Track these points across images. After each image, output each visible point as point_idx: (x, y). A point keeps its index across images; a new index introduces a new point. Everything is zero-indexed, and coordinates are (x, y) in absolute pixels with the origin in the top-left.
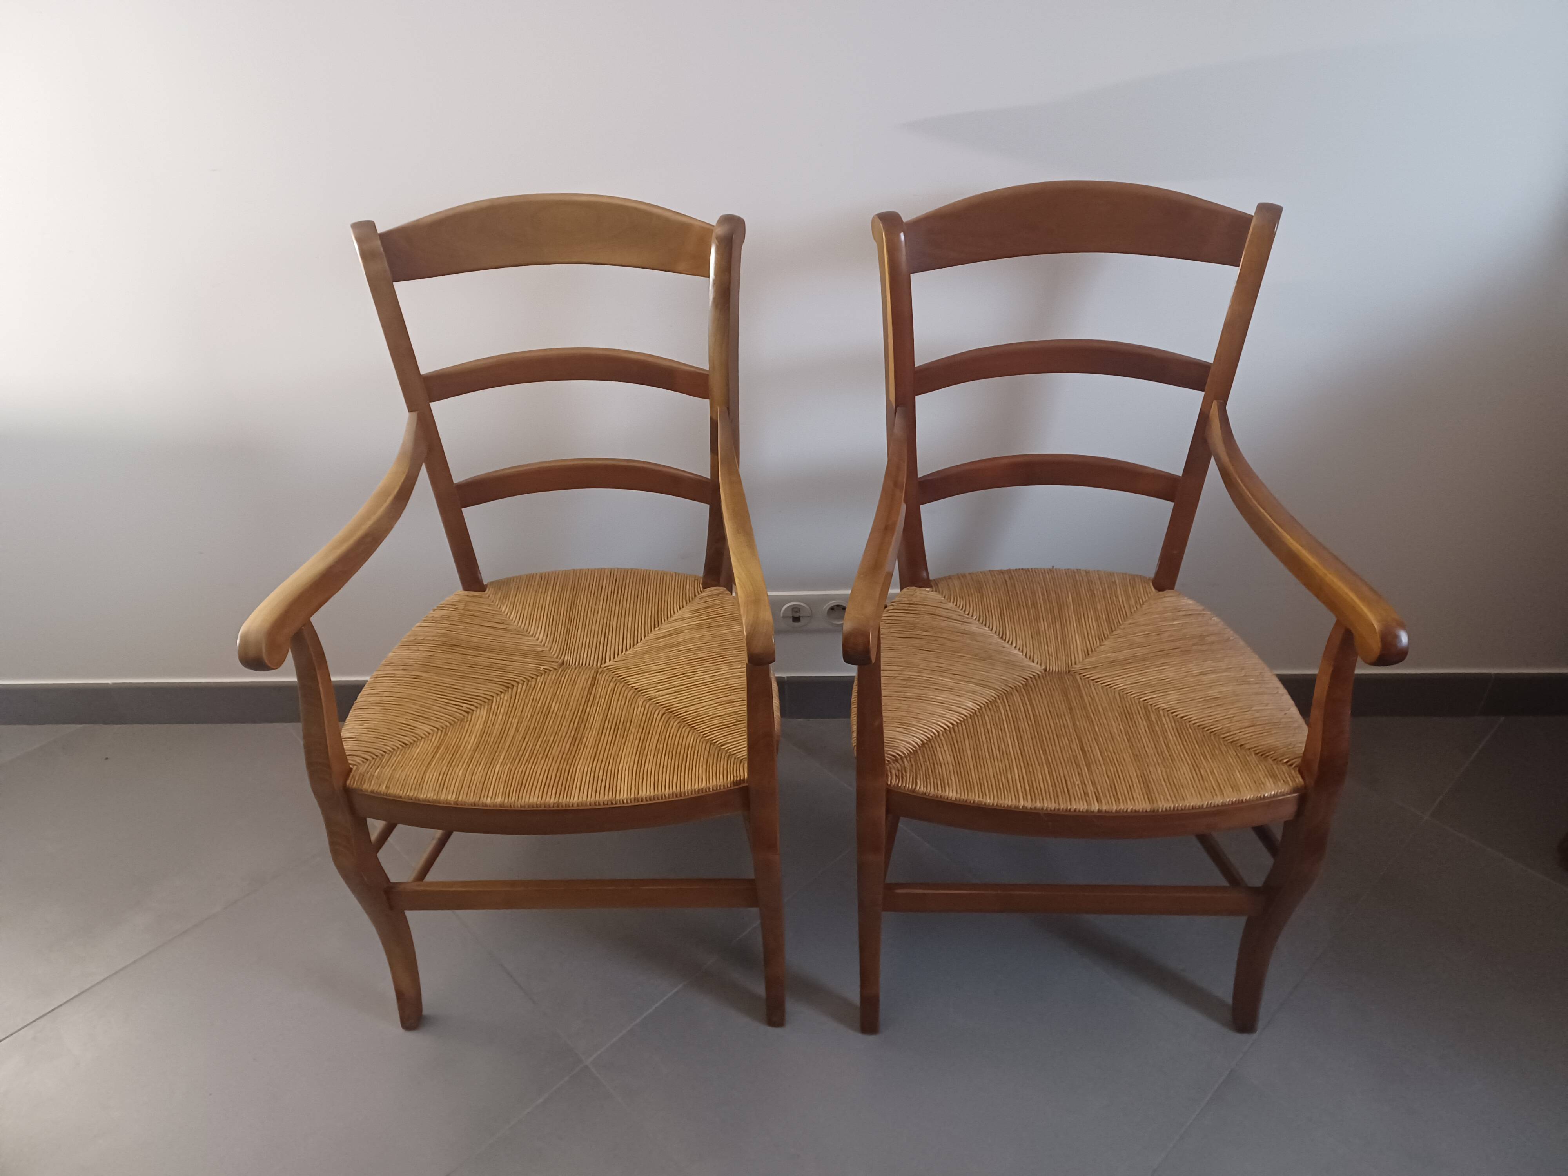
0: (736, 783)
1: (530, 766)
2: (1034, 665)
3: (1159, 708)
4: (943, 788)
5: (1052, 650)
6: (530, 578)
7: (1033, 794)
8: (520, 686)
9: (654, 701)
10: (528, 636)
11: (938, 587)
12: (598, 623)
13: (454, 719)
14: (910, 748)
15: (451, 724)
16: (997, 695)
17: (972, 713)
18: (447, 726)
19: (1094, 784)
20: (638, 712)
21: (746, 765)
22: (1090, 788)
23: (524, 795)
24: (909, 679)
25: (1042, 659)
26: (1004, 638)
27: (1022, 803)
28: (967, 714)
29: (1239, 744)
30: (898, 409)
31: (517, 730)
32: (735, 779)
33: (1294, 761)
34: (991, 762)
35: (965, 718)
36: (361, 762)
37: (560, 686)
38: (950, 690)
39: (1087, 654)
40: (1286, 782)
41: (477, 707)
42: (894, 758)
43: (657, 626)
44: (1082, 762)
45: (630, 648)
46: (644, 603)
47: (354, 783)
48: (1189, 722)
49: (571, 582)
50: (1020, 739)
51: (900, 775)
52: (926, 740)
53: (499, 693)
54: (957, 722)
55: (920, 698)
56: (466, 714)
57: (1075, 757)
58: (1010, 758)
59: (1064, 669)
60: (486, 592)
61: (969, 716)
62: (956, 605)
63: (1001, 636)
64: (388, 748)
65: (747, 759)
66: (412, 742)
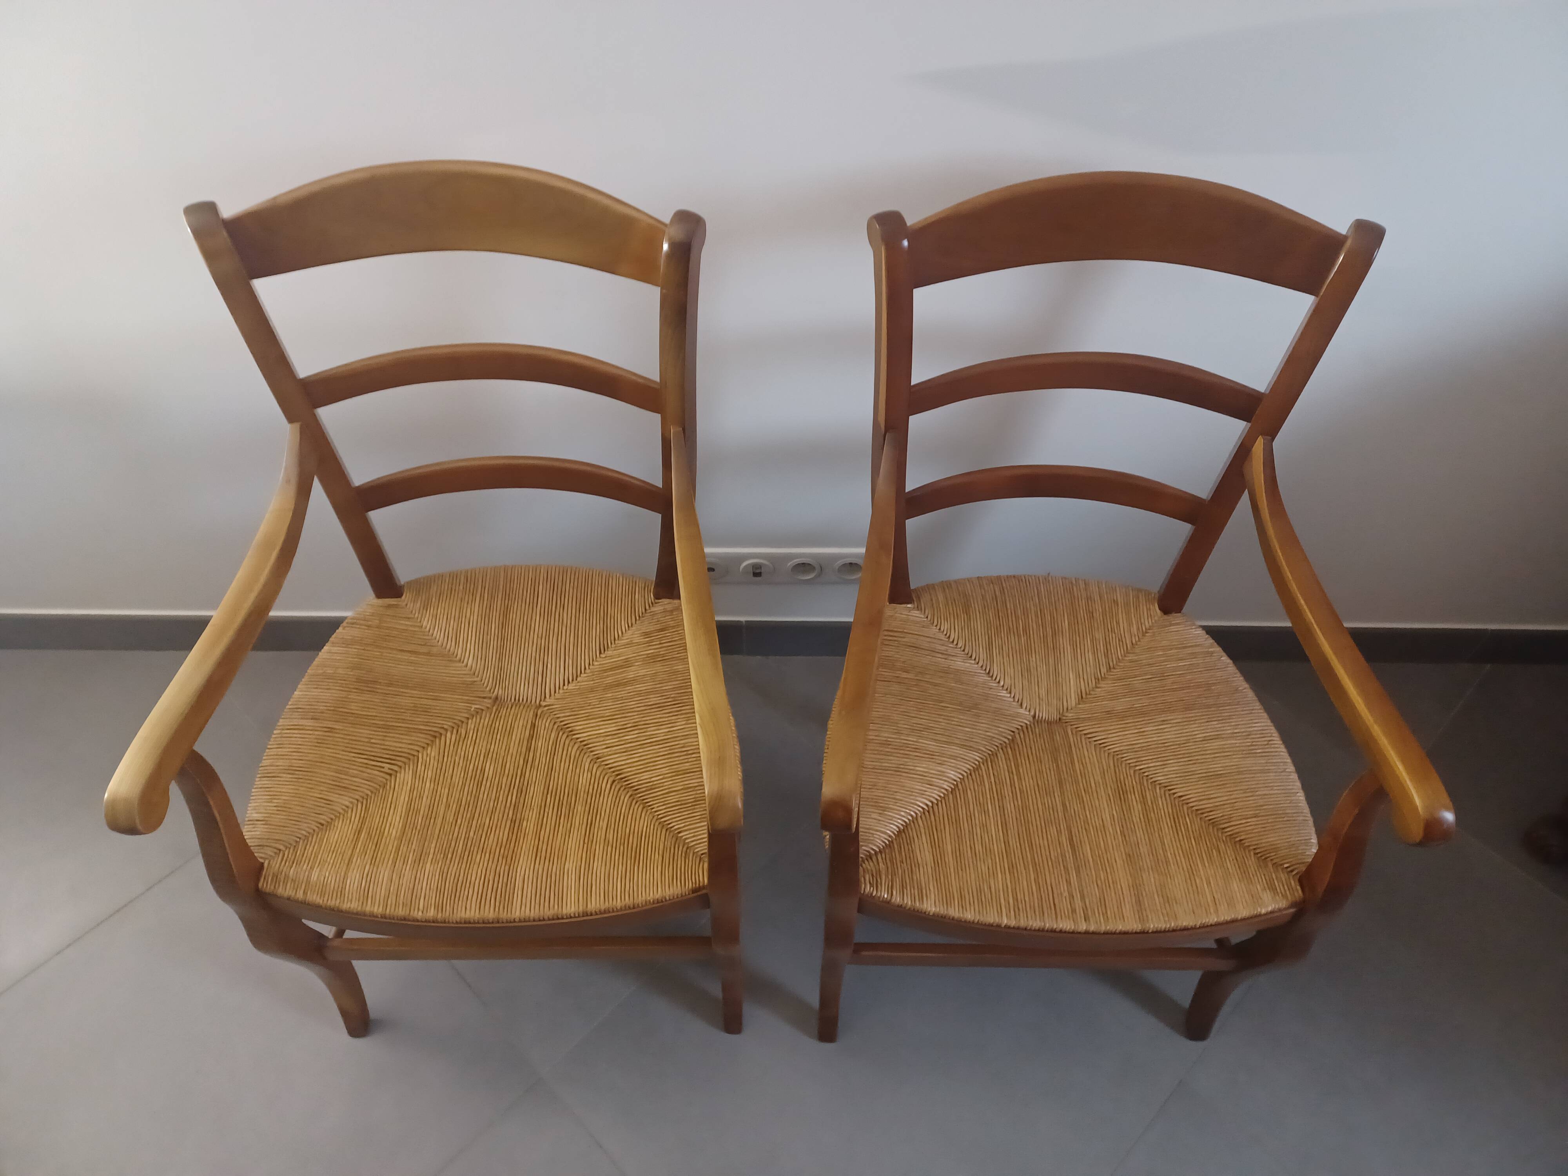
0: (694, 891)
1: (464, 866)
2: (1022, 711)
3: (1155, 781)
4: (921, 899)
5: (1043, 692)
6: (454, 576)
7: (1017, 910)
8: (449, 735)
9: (603, 761)
10: (456, 661)
11: (920, 601)
12: (535, 646)
13: (375, 785)
14: (886, 839)
15: (372, 792)
16: (981, 758)
17: (953, 784)
18: (367, 795)
19: (1083, 897)
20: (584, 780)
21: (706, 865)
22: (1078, 902)
23: (459, 909)
24: (886, 744)
25: (1032, 703)
26: (991, 674)
27: (1005, 921)
28: (948, 788)
29: (1238, 839)
30: (887, 434)
31: (448, 806)
32: (694, 885)
33: (1295, 867)
34: (973, 862)
35: (946, 792)
36: (273, 854)
37: (495, 736)
38: (931, 755)
39: (1081, 699)
40: (1284, 896)
41: (400, 767)
42: (868, 854)
43: (602, 651)
44: (1071, 865)
45: (573, 680)
46: (588, 619)
47: (267, 885)
48: (1187, 803)
49: (501, 587)
50: (1005, 825)
51: (876, 878)
52: (902, 825)
53: (426, 746)
54: (937, 799)
55: (897, 770)
56: (388, 777)
57: (1063, 856)
58: (993, 858)
59: (1055, 716)
60: (403, 597)
61: (950, 790)
62: (940, 629)
63: (987, 671)
64: (304, 832)
65: (707, 855)
66: (329, 820)
